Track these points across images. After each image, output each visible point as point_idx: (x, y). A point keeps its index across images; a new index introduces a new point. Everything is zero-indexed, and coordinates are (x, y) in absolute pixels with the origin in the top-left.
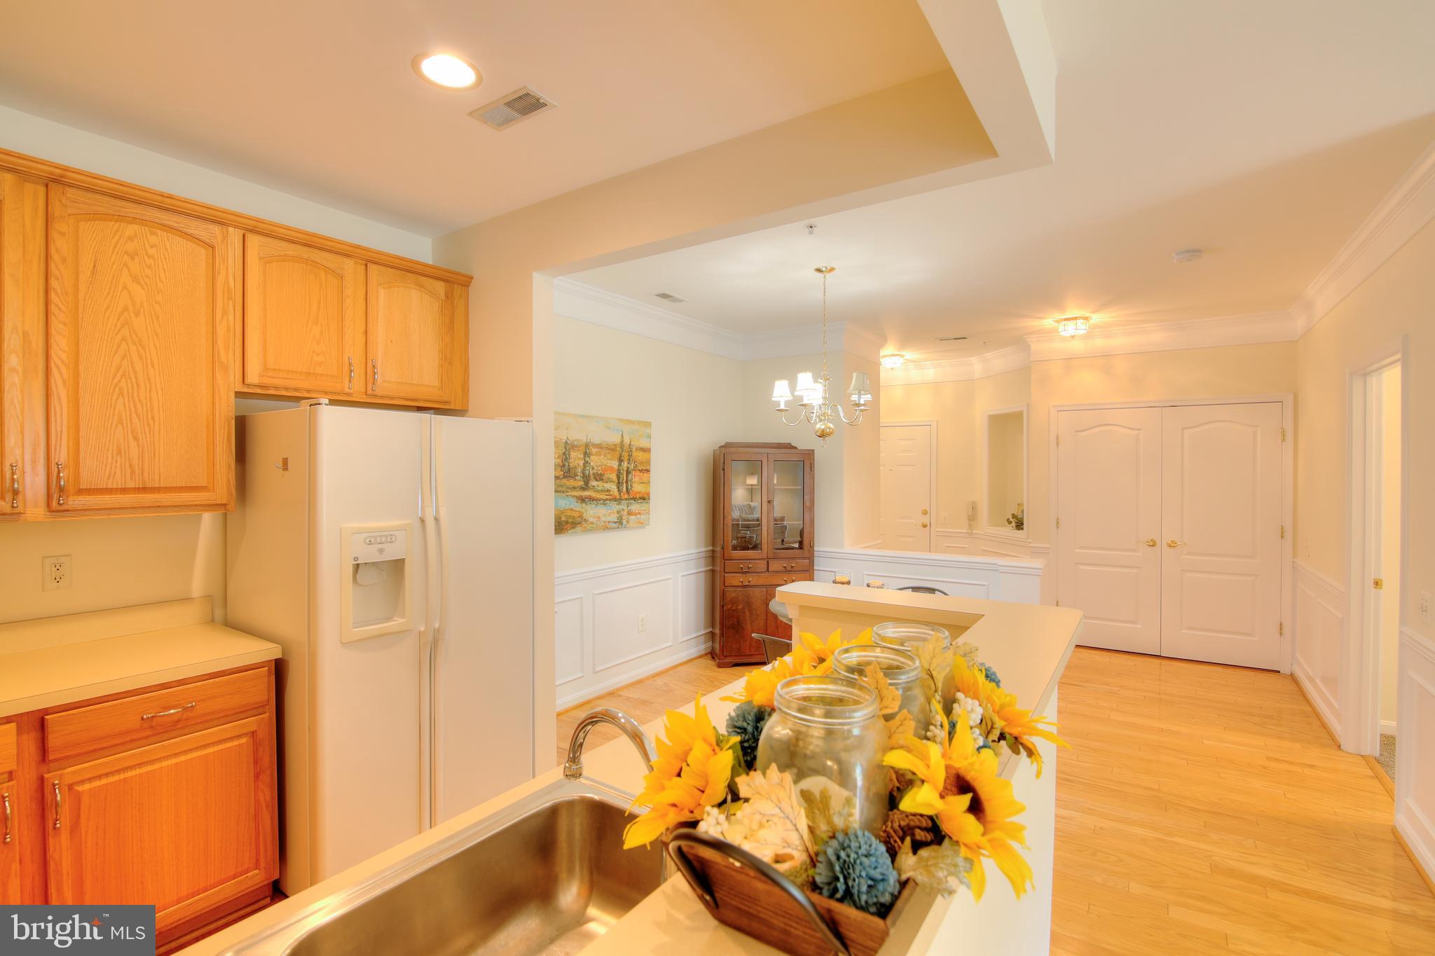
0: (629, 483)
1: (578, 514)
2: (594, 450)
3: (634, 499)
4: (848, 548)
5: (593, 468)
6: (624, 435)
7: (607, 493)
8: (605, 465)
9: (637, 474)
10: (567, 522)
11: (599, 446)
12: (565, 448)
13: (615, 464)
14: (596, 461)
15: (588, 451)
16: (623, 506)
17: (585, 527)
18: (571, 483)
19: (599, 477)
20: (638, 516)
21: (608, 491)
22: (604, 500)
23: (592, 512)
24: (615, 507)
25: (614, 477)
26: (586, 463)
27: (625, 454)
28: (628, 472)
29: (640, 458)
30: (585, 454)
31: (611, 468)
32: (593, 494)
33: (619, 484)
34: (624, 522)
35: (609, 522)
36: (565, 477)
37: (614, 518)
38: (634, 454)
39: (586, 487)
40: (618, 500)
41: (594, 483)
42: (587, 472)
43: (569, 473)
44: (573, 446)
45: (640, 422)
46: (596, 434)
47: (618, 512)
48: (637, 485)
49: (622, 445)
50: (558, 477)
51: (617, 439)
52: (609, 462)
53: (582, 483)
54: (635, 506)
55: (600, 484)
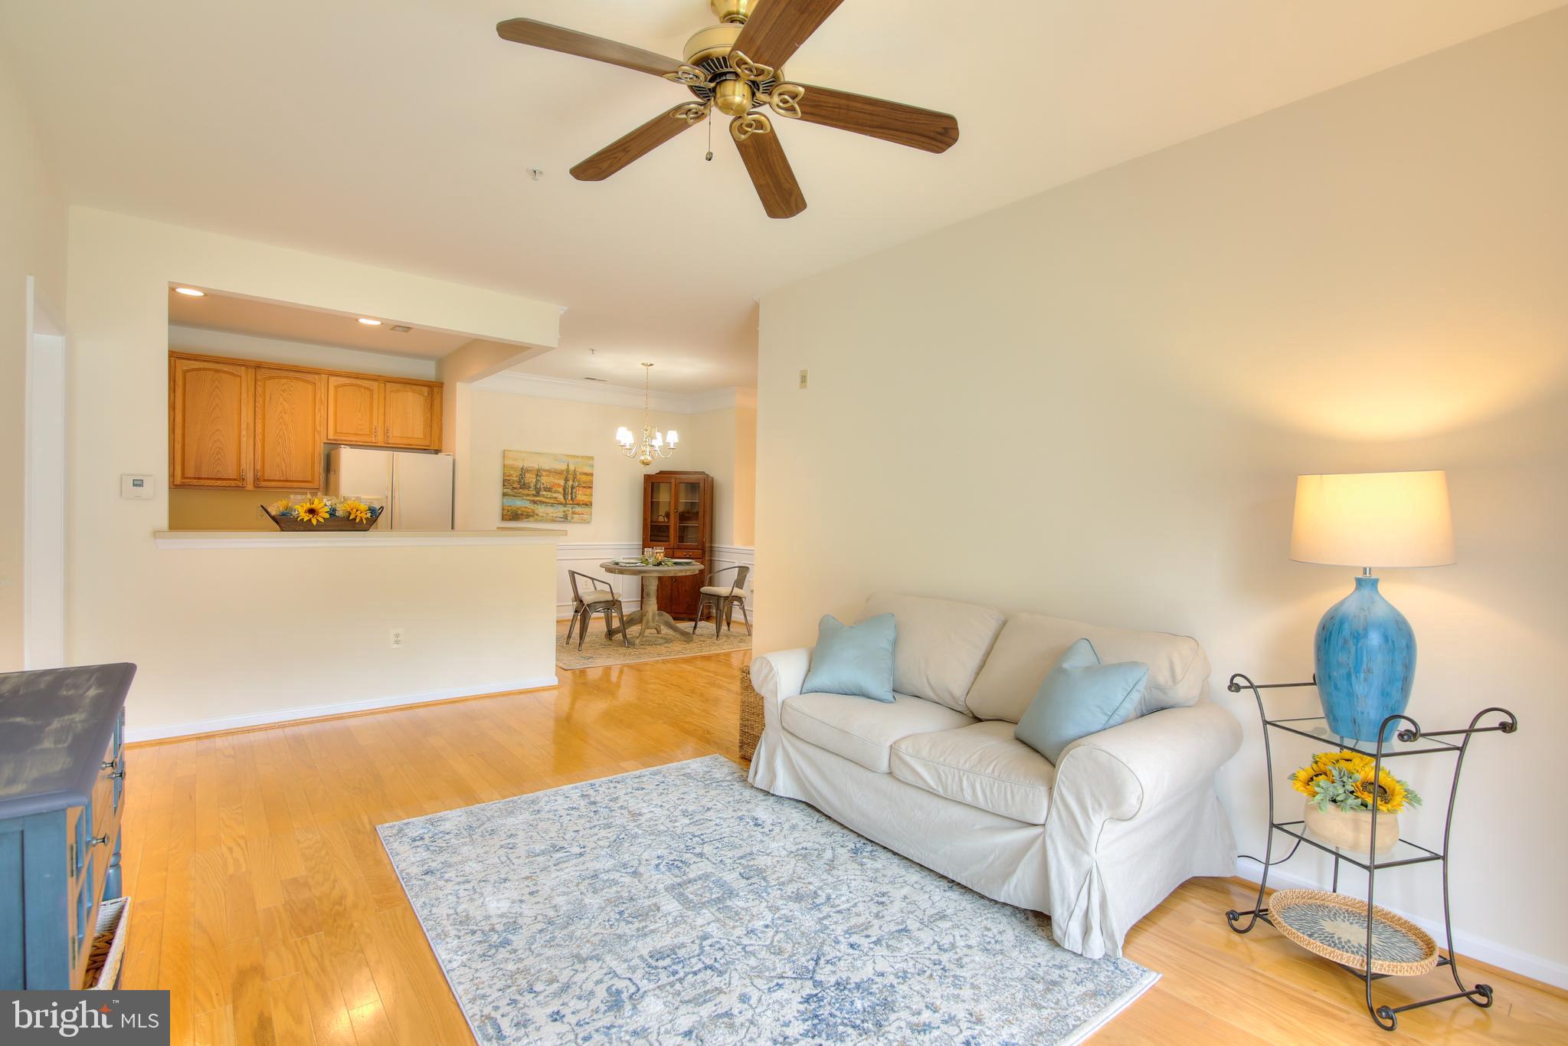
0: (574, 495)
1: (530, 511)
2: (544, 473)
3: (578, 505)
4: (736, 546)
5: (543, 484)
6: (569, 465)
7: (555, 500)
8: (553, 483)
9: (581, 489)
10: (523, 515)
11: (549, 471)
12: (520, 472)
13: (562, 482)
14: (545, 480)
15: (540, 474)
16: (569, 508)
17: (536, 519)
18: (526, 492)
19: (549, 490)
20: (582, 516)
21: (555, 498)
22: (551, 504)
23: (541, 510)
24: (562, 508)
25: (561, 490)
26: (537, 481)
27: (570, 477)
28: (573, 488)
29: (583, 480)
30: (537, 475)
31: (559, 485)
32: (544, 500)
33: (565, 495)
34: (569, 518)
35: (556, 517)
36: (521, 488)
37: (561, 514)
38: (579, 477)
39: (538, 494)
40: (565, 505)
41: (544, 493)
42: (538, 486)
43: (524, 486)
44: (528, 471)
45: (583, 457)
46: (546, 464)
47: (564, 512)
48: (581, 497)
49: (568, 471)
50: (516, 488)
51: (563, 467)
52: (556, 481)
53: (534, 492)
54: (578, 509)
55: (549, 494)
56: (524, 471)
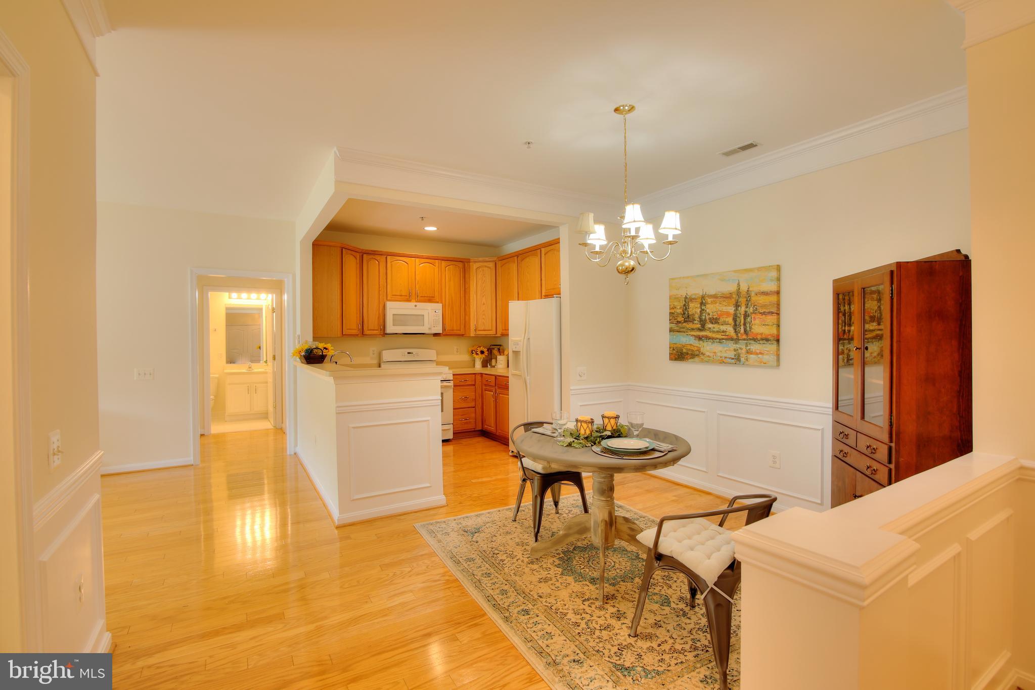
0: (748, 325)
1: (696, 349)
2: (709, 300)
3: (755, 340)
5: (709, 314)
6: (741, 284)
7: (723, 334)
8: (720, 311)
9: (757, 317)
10: (688, 354)
11: (715, 296)
12: (685, 301)
13: (731, 310)
14: (712, 309)
15: (704, 301)
16: (742, 345)
17: (702, 359)
18: (690, 325)
19: (715, 321)
20: (760, 356)
21: (723, 332)
22: (720, 339)
23: (707, 348)
24: (732, 345)
25: (731, 320)
26: (702, 311)
27: (743, 300)
28: (746, 315)
29: (761, 302)
30: (702, 304)
31: (728, 314)
32: (710, 334)
33: (735, 326)
34: (742, 359)
35: (725, 358)
36: (685, 322)
37: (732, 354)
38: (754, 298)
39: (703, 328)
40: (736, 340)
41: (710, 326)
42: (704, 317)
43: (688, 318)
44: (692, 300)
45: (759, 269)
46: (713, 287)
47: (735, 350)
48: (759, 327)
49: (738, 293)
50: (680, 322)
51: (732, 288)
52: (725, 309)
53: (699, 326)
54: (755, 347)
55: (716, 327)
56: (687, 300)
